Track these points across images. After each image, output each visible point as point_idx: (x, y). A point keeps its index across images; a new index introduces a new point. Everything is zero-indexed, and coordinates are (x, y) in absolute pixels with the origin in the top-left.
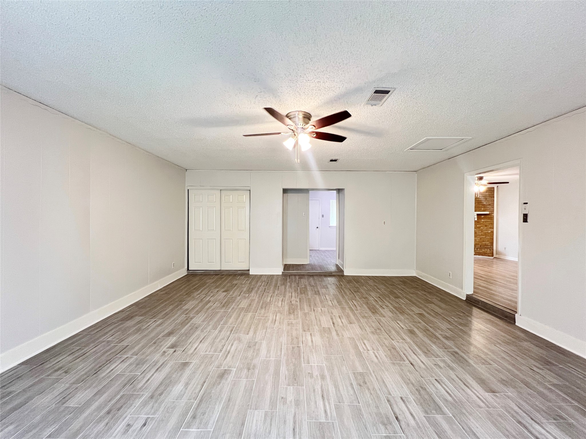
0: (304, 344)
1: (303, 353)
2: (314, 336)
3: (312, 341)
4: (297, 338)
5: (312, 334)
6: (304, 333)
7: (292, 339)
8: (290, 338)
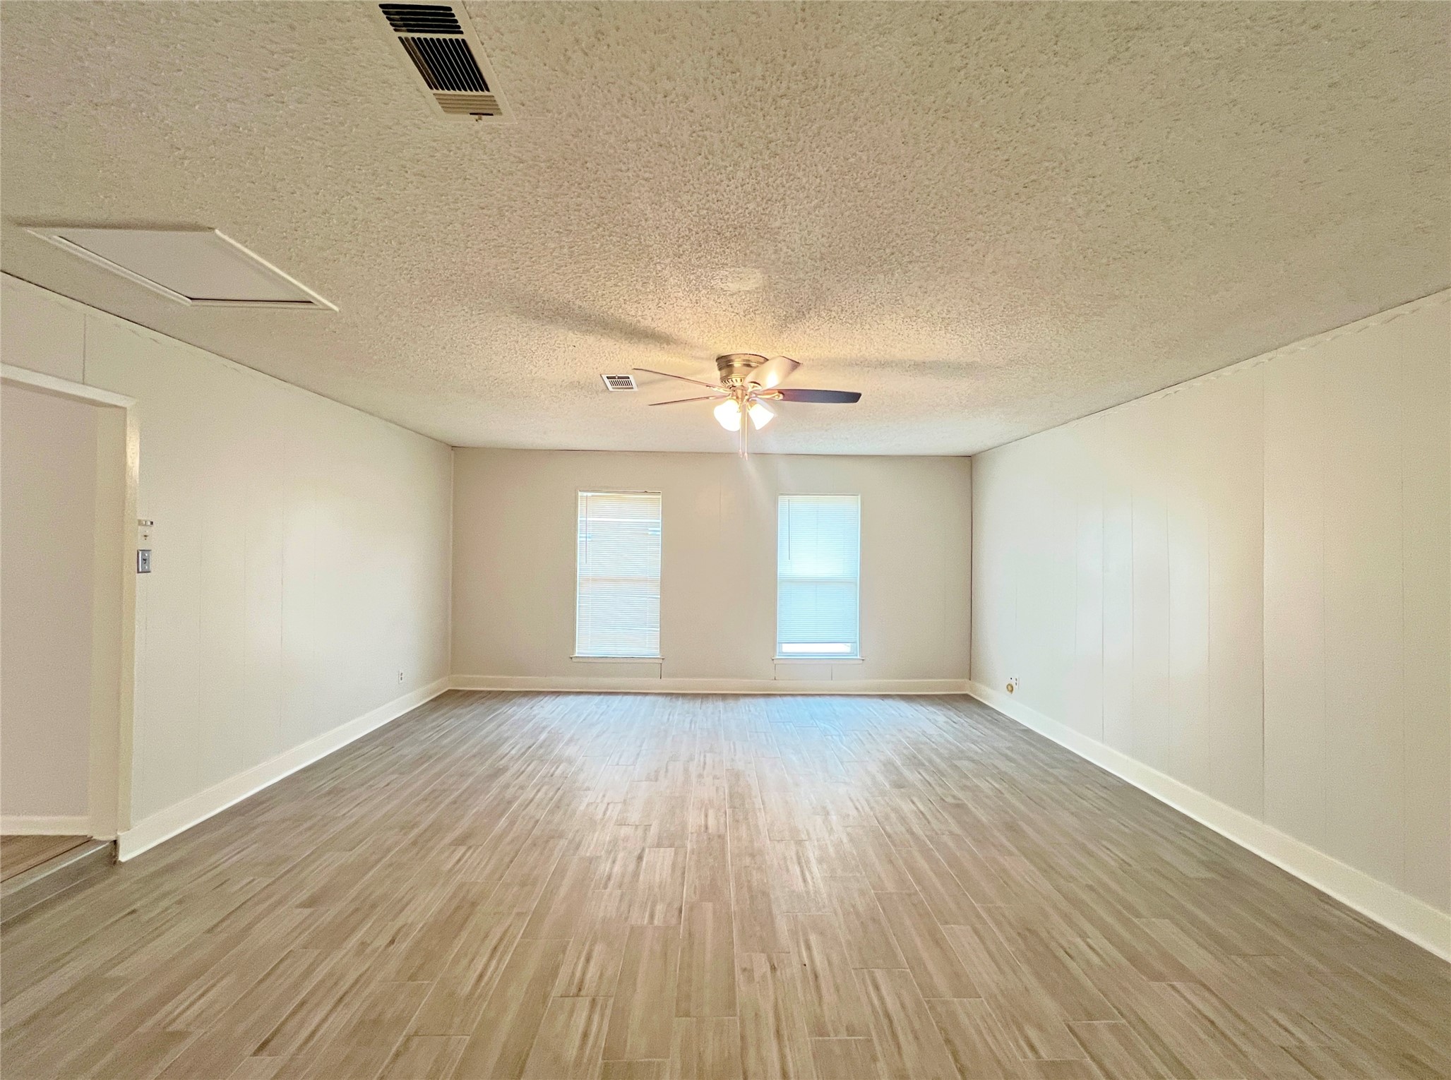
0: (723, 811)
1: (725, 799)
2: (700, 826)
3: (706, 816)
4: (737, 821)
5: (703, 829)
6: (722, 831)
7: (746, 819)
8: (751, 820)
